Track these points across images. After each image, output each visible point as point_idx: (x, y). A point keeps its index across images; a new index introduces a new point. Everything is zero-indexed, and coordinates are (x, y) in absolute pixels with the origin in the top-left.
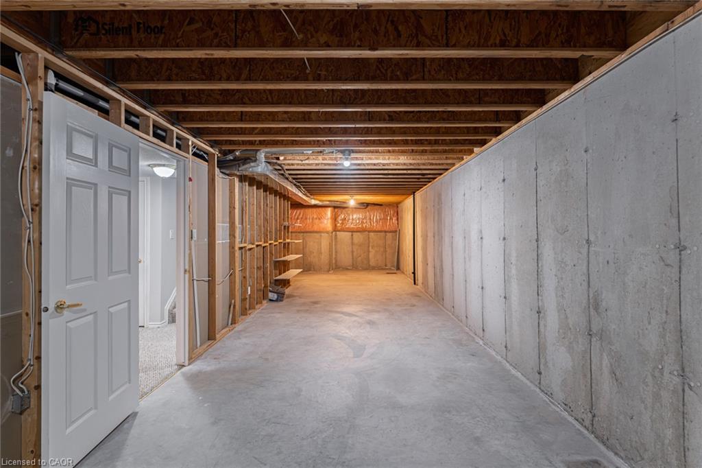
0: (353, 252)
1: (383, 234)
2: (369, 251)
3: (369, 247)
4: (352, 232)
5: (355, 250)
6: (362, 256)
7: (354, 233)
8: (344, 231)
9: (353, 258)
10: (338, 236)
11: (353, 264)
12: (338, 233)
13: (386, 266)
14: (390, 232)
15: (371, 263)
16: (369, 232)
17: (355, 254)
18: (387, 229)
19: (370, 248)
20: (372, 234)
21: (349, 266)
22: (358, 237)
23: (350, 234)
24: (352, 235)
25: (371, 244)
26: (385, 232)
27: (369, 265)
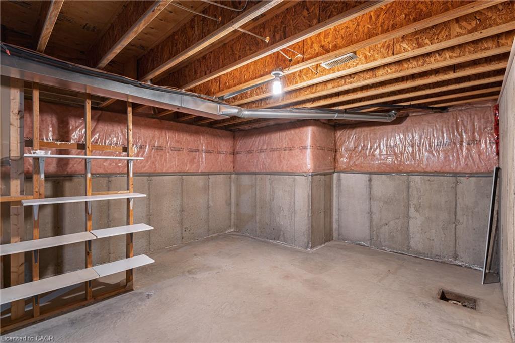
0: (370, 213)
1: (447, 180)
2: (408, 217)
3: (408, 207)
4: (370, 173)
5: (374, 209)
6: (392, 223)
7: (374, 176)
8: (352, 172)
9: (371, 227)
10: (343, 181)
11: (371, 239)
12: (342, 175)
13: (456, 257)
14: (471, 175)
15: (412, 244)
16: (410, 173)
17: (376, 217)
18: (461, 166)
19: (412, 210)
20: (417, 178)
21: (364, 240)
22: (383, 186)
23: (365, 177)
24: (370, 180)
25: (414, 201)
26: (455, 174)
27: (409, 248)
